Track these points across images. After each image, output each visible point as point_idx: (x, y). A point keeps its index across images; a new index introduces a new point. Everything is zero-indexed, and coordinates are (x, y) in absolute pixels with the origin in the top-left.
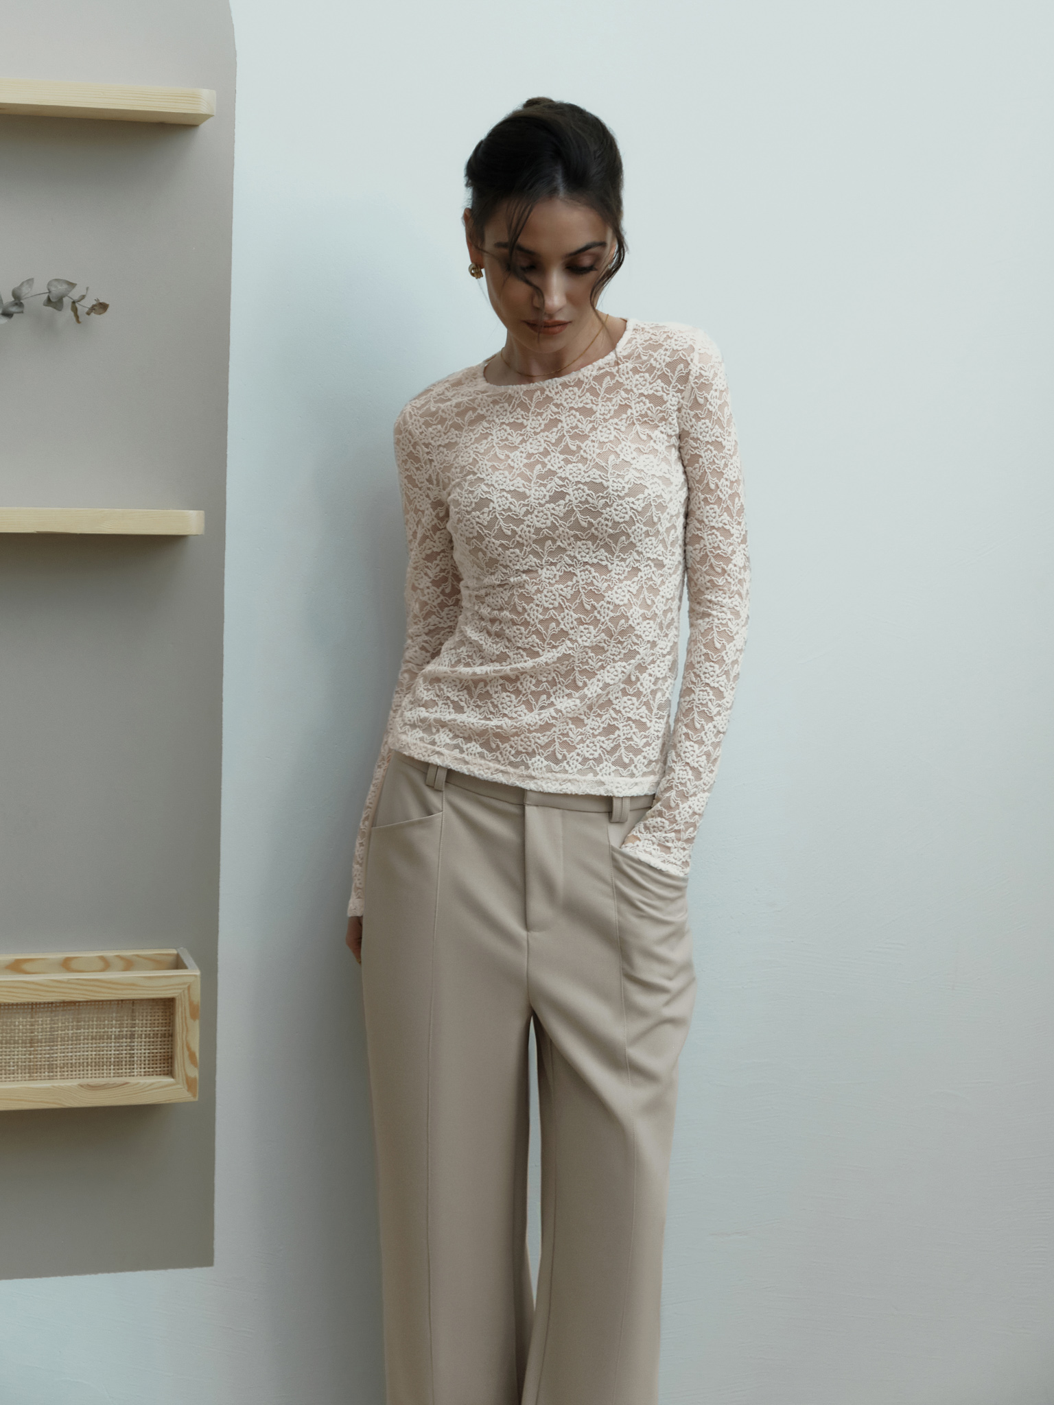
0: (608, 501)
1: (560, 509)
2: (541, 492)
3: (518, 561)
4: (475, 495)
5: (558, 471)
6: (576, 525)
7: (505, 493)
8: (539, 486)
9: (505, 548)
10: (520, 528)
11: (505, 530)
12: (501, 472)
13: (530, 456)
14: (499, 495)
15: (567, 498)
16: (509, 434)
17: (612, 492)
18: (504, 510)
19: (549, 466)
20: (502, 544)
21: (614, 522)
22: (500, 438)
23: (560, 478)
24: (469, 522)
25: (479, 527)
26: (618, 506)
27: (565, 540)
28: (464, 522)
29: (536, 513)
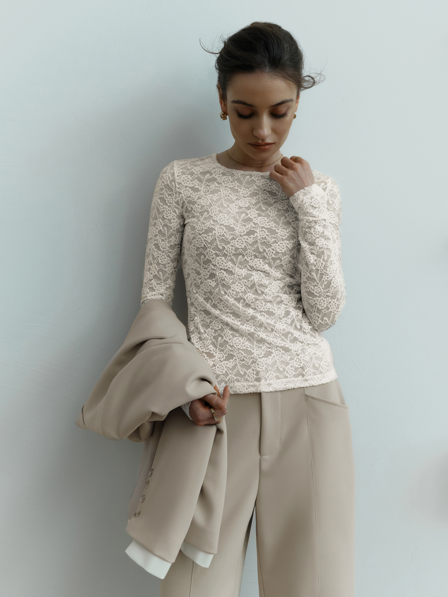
0: (276, 240)
1: (251, 240)
2: (242, 229)
3: (222, 264)
4: (205, 225)
5: (254, 219)
6: (257, 250)
7: (222, 227)
8: (242, 226)
9: (217, 255)
10: (227, 246)
11: (219, 246)
12: (223, 214)
13: (240, 208)
14: (219, 227)
15: (256, 234)
16: (230, 193)
17: (279, 236)
18: (220, 235)
19: (249, 215)
20: (216, 253)
21: (277, 252)
22: (225, 194)
23: (254, 223)
24: (200, 239)
25: (205, 243)
26: (280, 244)
27: (249, 257)
28: (197, 239)
29: (237, 239)
